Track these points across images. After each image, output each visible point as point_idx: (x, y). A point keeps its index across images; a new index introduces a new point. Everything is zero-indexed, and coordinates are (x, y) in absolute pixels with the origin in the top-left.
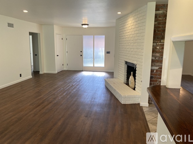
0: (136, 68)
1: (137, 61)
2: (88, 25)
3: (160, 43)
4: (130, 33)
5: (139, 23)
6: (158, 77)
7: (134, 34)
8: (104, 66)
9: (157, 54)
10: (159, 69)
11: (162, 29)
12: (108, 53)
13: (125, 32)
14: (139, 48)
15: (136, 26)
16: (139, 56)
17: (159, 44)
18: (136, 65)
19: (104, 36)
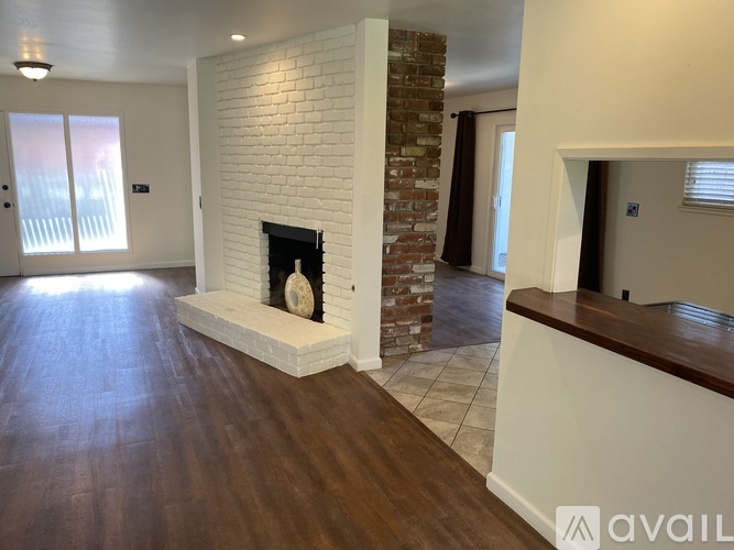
0: (321, 246)
1: (322, 220)
2: (46, 66)
3: (398, 159)
4: (280, 118)
5: (323, 86)
6: (398, 267)
7: (303, 123)
8: (126, 247)
9: (391, 193)
10: (399, 243)
11: (403, 111)
12: (140, 191)
13: (248, 112)
14: (329, 174)
15: (310, 95)
16: (333, 202)
17: (395, 162)
18: (321, 235)
19: (116, 121)
